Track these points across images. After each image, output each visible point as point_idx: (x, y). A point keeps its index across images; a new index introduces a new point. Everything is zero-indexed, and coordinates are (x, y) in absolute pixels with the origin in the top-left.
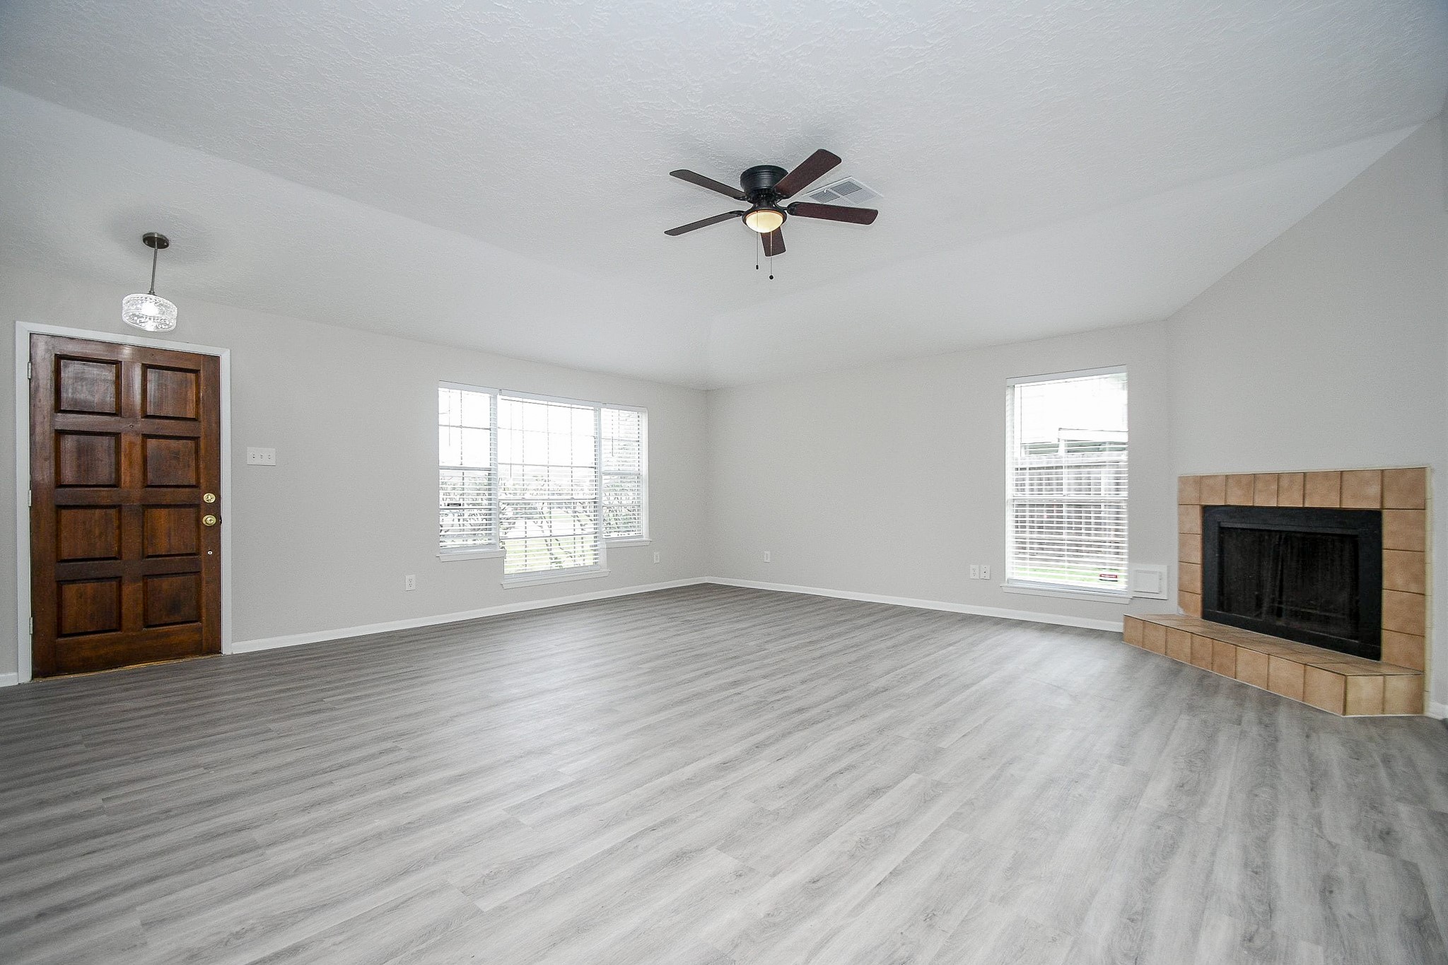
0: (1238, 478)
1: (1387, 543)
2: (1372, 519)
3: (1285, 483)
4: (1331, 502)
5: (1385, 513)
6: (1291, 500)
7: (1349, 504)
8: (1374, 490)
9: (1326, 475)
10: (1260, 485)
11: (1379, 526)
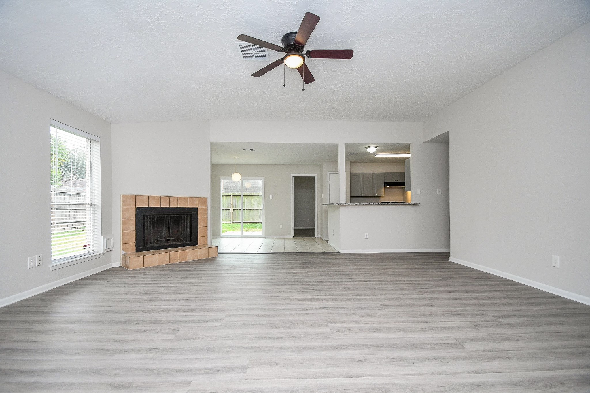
0: (154, 197)
1: (199, 215)
2: (196, 209)
3: (171, 199)
4: (186, 206)
5: (199, 208)
6: (174, 205)
7: (190, 206)
8: (196, 202)
9: (184, 198)
10: (162, 200)
11: (197, 211)
